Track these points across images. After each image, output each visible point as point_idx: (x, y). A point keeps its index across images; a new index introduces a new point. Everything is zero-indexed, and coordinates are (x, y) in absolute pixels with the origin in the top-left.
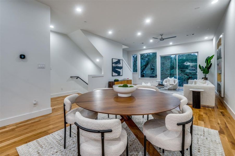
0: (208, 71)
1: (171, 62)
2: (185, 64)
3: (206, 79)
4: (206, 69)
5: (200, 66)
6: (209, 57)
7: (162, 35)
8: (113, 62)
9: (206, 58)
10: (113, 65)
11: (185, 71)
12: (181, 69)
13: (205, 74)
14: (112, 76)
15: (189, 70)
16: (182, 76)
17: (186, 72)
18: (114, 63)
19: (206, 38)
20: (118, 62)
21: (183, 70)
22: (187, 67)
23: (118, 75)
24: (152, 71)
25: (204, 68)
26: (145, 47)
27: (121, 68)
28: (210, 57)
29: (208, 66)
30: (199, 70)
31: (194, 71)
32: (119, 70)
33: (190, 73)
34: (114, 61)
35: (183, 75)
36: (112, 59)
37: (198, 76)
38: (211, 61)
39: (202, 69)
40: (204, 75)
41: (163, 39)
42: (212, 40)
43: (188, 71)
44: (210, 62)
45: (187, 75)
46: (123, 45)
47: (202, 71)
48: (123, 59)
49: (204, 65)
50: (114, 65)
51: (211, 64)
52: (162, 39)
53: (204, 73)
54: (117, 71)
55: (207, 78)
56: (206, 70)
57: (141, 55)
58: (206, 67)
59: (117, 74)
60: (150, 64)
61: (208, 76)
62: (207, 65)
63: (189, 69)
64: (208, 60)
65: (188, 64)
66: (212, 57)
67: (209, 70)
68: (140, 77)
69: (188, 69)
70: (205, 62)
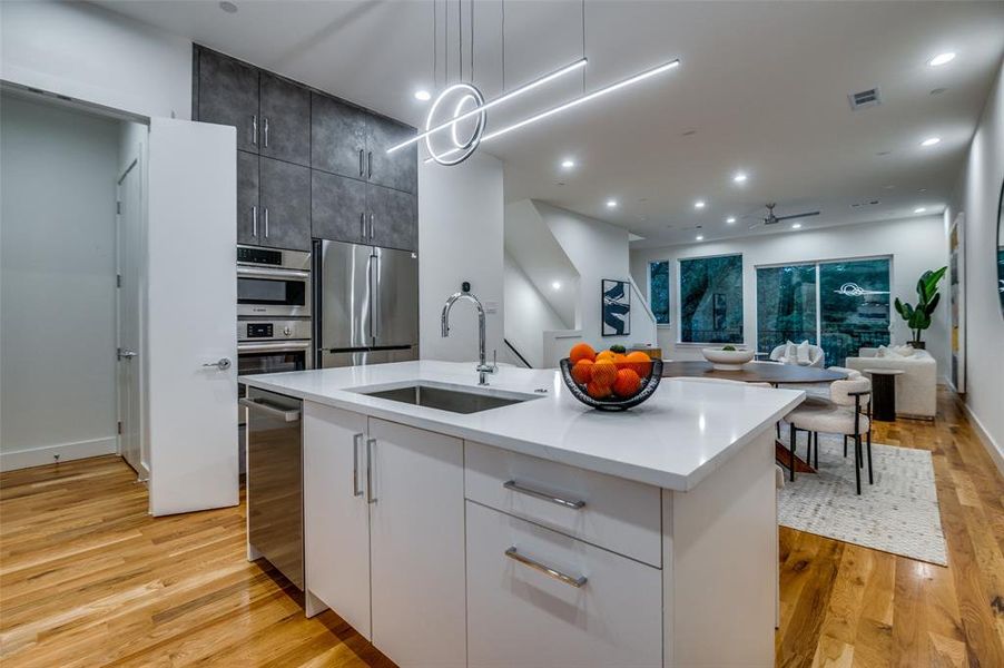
0: (928, 319)
1: (784, 283)
2: (843, 291)
3: (918, 345)
4: (921, 314)
5: (897, 303)
6: (929, 273)
7: (771, 208)
8: (605, 291)
9: (920, 277)
11: (846, 319)
13: (916, 330)
14: (603, 335)
15: (861, 315)
16: (834, 338)
17: (848, 321)
18: (608, 293)
19: (920, 210)
20: (619, 290)
21: (834, 315)
22: (852, 304)
23: (618, 334)
24: (718, 318)
25: (914, 309)
26: (700, 238)
27: (625, 309)
28: (935, 271)
29: (926, 302)
30: (894, 316)
31: (881, 321)
32: (620, 316)
33: (865, 327)
34: (609, 286)
35: (837, 334)
36: (603, 281)
37: (892, 337)
38: (937, 285)
39: (906, 313)
40: (912, 334)
41: (777, 220)
42: (941, 215)
43: (854, 319)
44: (934, 289)
45: (852, 336)
46: (630, 235)
47: (905, 318)
48: (632, 281)
49: (914, 300)
50: (606, 300)
51: (938, 296)
52: (774, 220)
53: (911, 325)
54: (616, 319)
55: (923, 343)
56: (921, 316)
57: (683, 262)
58: (918, 307)
59: (615, 331)
60: (711, 296)
61: (925, 335)
62: (923, 301)
63: (860, 310)
64: (927, 283)
65: (857, 291)
66: (941, 273)
67: (931, 315)
68: (679, 341)
69: (854, 310)
70: (917, 290)
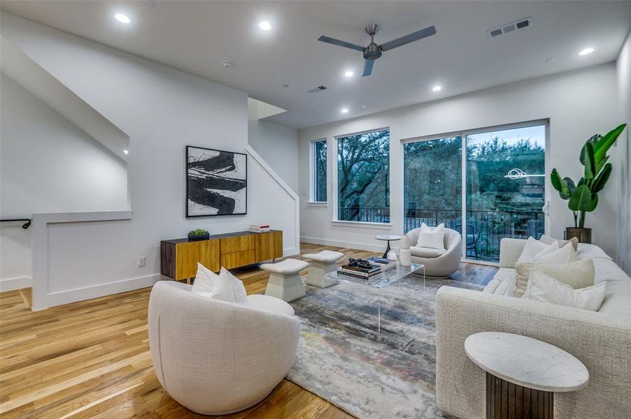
0: (594, 197)
2: (509, 176)
3: (581, 234)
4: (586, 189)
5: (555, 175)
8: (191, 160)
10: (190, 171)
12: (500, 194)
13: (579, 213)
14: (187, 216)
15: (524, 195)
18: (197, 164)
19: (586, 51)
22: (516, 187)
25: (576, 185)
27: (236, 185)
29: (594, 177)
30: (550, 193)
31: (538, 200)
32: (227, 194)
36: (187, 147)
38: (608, 153)
39: (565, 190)
40: (576, 217)
42: (614, 62)
43: (518, 198)
44: (604, 158)
46: (249, 98)
47: (564, 197)
49: (576, 172)
50: (194, 172)
51: (609, 169)
53: (573, 207)
55: (589, 231)
56: (586, 193)
58: (582, 182)
59: (213, 211)
61: (591, 219)
62: (590, 172)
63: (525, 191)
64: (594, 150)
65: (521, 175)
66: (614, 135)
67: (600, 193)
70: (582, 159)
